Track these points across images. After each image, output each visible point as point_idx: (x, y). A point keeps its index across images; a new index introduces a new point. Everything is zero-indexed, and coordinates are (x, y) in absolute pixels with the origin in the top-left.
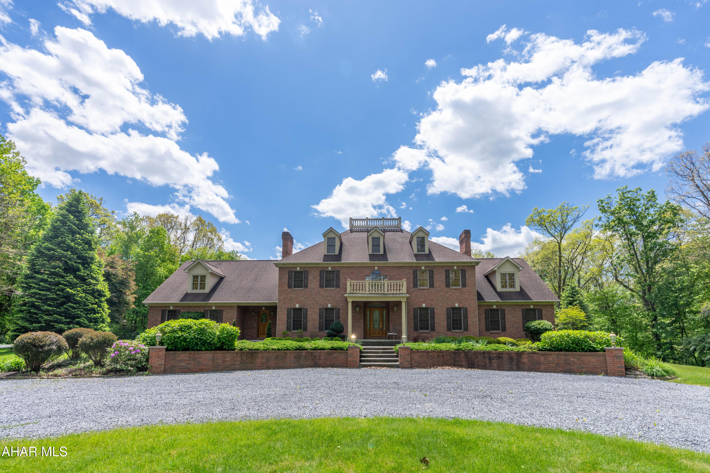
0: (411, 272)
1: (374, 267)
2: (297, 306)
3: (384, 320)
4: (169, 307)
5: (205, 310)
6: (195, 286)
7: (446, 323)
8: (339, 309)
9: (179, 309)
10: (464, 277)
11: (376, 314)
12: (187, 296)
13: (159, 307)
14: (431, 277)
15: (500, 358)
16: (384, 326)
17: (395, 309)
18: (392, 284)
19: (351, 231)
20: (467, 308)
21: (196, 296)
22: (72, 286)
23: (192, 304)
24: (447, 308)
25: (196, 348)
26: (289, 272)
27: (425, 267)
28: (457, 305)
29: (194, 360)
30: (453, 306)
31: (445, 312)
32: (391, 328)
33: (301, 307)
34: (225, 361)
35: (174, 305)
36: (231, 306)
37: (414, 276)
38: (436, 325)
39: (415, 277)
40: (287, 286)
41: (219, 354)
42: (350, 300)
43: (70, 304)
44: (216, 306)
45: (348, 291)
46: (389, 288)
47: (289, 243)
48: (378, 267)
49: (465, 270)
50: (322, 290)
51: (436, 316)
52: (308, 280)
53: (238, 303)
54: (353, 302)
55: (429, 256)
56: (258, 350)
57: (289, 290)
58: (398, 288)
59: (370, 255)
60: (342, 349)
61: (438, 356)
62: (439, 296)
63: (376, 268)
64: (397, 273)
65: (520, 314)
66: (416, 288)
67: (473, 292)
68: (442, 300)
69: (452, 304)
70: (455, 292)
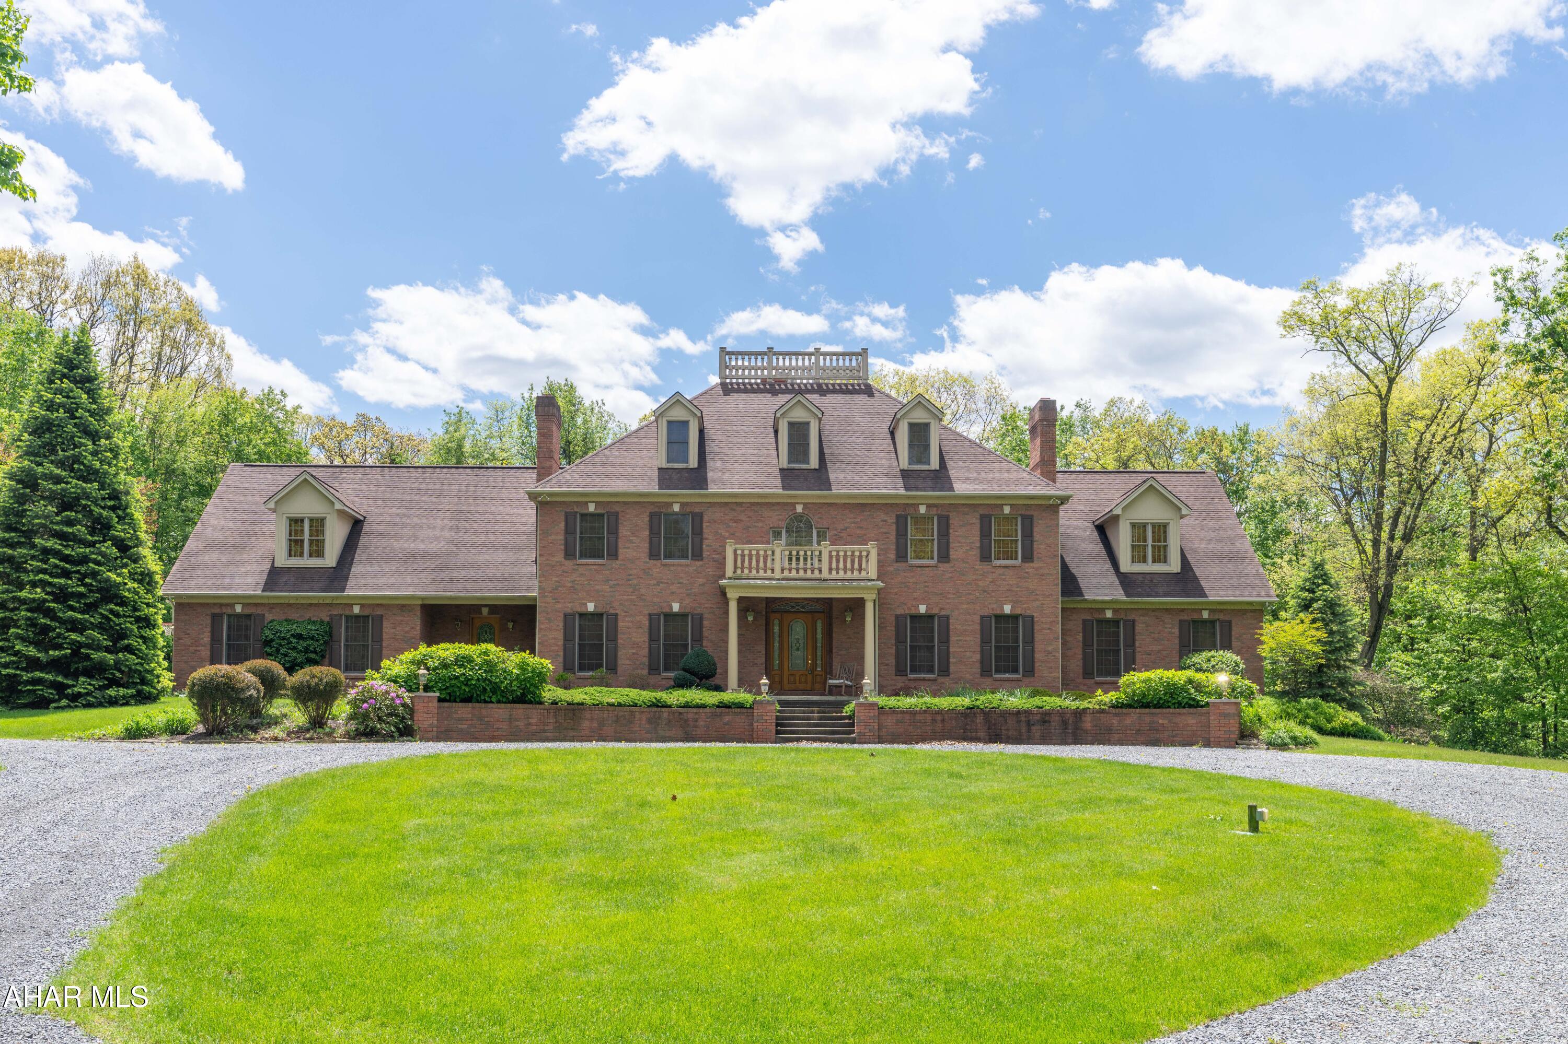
0: (892, 519)
1: (793, 505)
2: (591, 607)
3: (819, 645)
4: (232, 605)
5: (331, 616)
6: (295, 546)
7: (978, 657)
8: (701, 617)
9: (259, 611)
10: (1028, 535)
11: (799, 629)
12: (275, 576)
13: (201, 605)
14: (944, 533)
15: (1045, 722)
16: (819, 662)
17: (848, 619)
18: (842, 554)
19: (727, 389)
20: (1032, 617)
21: (303, 576)
23: (297, 598)
24: (982, 617)
25: (482, 698)
26: (567, 515)
27: (929, 506)
28: (1007, 609)
29: (481, 719)
30: (998, 612)
31: (977, 627)
32: (836, 667)
33: (600, 610)
34: (530, 724)
35: (248, 601)
36: (404, 606)
37: (897, 530)
38: (952, 660)
39: (901, 533)
40: (562, 554)
41: (520, 709)
42: (733, 595)
43: (112, 606)
44: (362, 606)
45: (729, 571)
46: (834, 566)
47: (554, 428)
48: (805, 505)
49: (1031, 518)
50: (656, 567)
51: (953, 638)
52: (617, 538)
53: (423, 598)
54: (741, 600)
55: (941, 477)
56: (582, 704)
57: (569, 564)
58: (856, 566)
59: (782, 470)
60: (740, 706)
61: (934, 721)
62: (962, 584)
63: (799, 509)
64: (854, 523)
65: (1173, 633)
66: (904, 565)
67: (1051, 575)
68: (970, 594)
69: (994, 606)
70: (1004, 575)
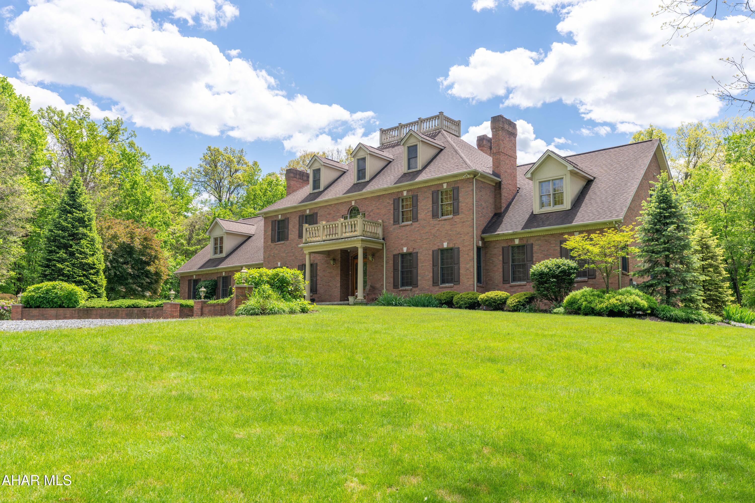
0: (392, 202)
1: (351, 201)
2: (279, 264)
4: (192, 276)
5: (217, 277)
6: (215, 251)
7: (431, 274)
8: (316, 265)
9: (200, 277)
10: (456, 199)
12: (207, 263)
14: (415, 206)
17: (371, 259)
20: (458, 249)
21: (214, 262)
22: (62, 261)
23: (207, 271)
26: (272, 222)
27: (408, 191)
28: (445, 245)
29: (43, 315)
30: (441, 247)
31: (431, 257)
35: (196, 274)
36: (237, 271)
37: (395, 207)
38: (419, 278)
39: (397, 209)
40: (270, 241)
41: (61, 310)
44: (226, 272)
45: (304, 240)
46: (344, 231)
48: (356, 201)
49: (458, 189)
51: (419, 265)
52: (288, 230)
55: (418, 174)
57: (273, 245)
58: (353, 229)
59: (354, 185)
62: (424, 233)
63: (353, 203)
64: (376, 206)
65: (557, 250)
66: (397, 226)
67: (468, 221)
68: (427, 238)
69: (439, 244)
70: (444, 225)
